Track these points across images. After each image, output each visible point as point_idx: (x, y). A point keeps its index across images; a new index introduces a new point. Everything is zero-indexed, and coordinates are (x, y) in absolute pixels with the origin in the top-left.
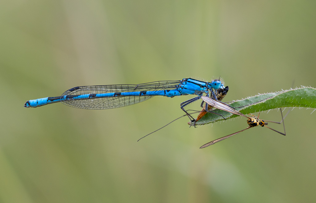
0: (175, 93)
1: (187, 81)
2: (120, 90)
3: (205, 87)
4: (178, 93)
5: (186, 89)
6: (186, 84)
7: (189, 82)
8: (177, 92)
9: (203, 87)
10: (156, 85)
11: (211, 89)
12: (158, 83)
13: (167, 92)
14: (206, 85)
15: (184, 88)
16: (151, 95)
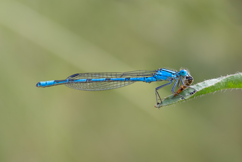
0: (152, 79)
1: (161, 70)
2: (110, 76)
3: (175, 75)
4: (154, 80)
5: (160, 75)
6: (161, 72)
7: (163, 70)
8: (154, 78)
9: (174, 74)
10: (137, 73)
11: (180, 76)
12: (139, 71)
13: (146, 79)
14: (176, 73)
15: (159, 75)
16: (134, 81)
